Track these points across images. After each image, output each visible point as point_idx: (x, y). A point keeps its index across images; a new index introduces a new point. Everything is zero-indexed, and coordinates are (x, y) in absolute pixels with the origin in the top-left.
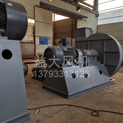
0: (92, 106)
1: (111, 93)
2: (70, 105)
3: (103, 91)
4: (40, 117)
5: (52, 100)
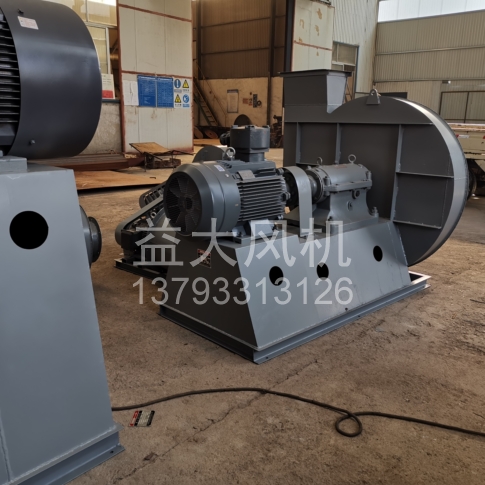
0: (339, 395)
1: (411, 333)
2: (263, 392)
3: (381, 328)
4: (157, 440)
5: (195, 366)
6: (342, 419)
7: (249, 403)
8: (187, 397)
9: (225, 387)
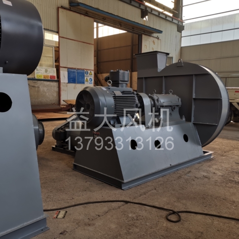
0: (168, 204)
1: (206, 177)
2: (127, 202)
3: (189, 175)
4: (68, 224)
5: (90, 191)
6: (170, 214)
7: (119, 207)
8: (85, 205)
9: (106, 200)
